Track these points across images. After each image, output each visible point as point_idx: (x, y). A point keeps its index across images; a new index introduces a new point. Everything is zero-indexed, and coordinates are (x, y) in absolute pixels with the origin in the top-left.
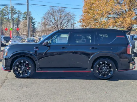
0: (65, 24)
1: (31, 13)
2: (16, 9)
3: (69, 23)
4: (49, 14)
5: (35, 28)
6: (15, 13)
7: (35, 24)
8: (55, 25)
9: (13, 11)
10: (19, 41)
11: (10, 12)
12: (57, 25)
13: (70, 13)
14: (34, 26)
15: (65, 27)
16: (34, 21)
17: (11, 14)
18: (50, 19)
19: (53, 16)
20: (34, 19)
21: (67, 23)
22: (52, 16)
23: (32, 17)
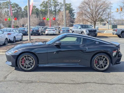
0: (101, 14)
1: (72, 5)
2: (58, 1)
3: (104, 12)
4: (85, 4)
5: (75, 18)
6: (57, 5)
7: (74, 15)
8: (90, 15)
9: (56, 4)
10: (54, 31)
11: (53, 4)
12: (93, 15)
13: (106, 2)
14: (74, 17)
15: (100, 16)
16: (73, 12)
17: (53, 6)
18: (85, 9)
19: (89, 5)
20: (73, 10)
21: (102, 12)
22: (87, 5)
23: (72, 8)
